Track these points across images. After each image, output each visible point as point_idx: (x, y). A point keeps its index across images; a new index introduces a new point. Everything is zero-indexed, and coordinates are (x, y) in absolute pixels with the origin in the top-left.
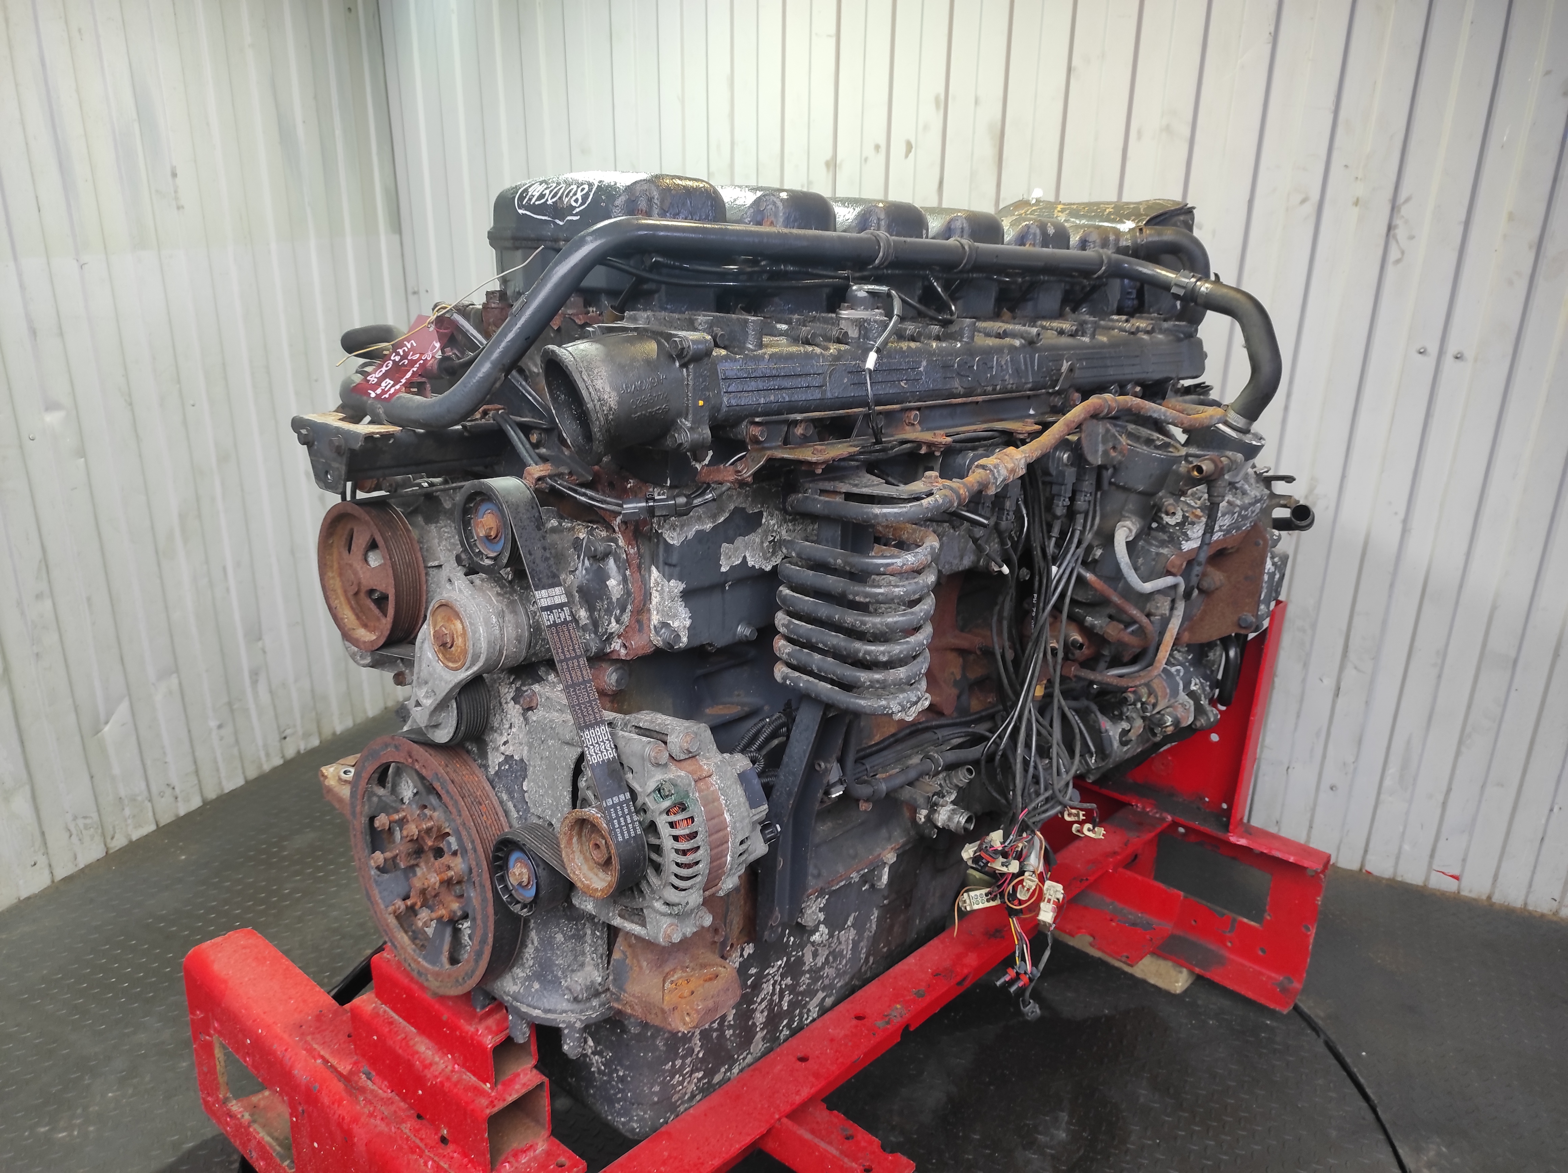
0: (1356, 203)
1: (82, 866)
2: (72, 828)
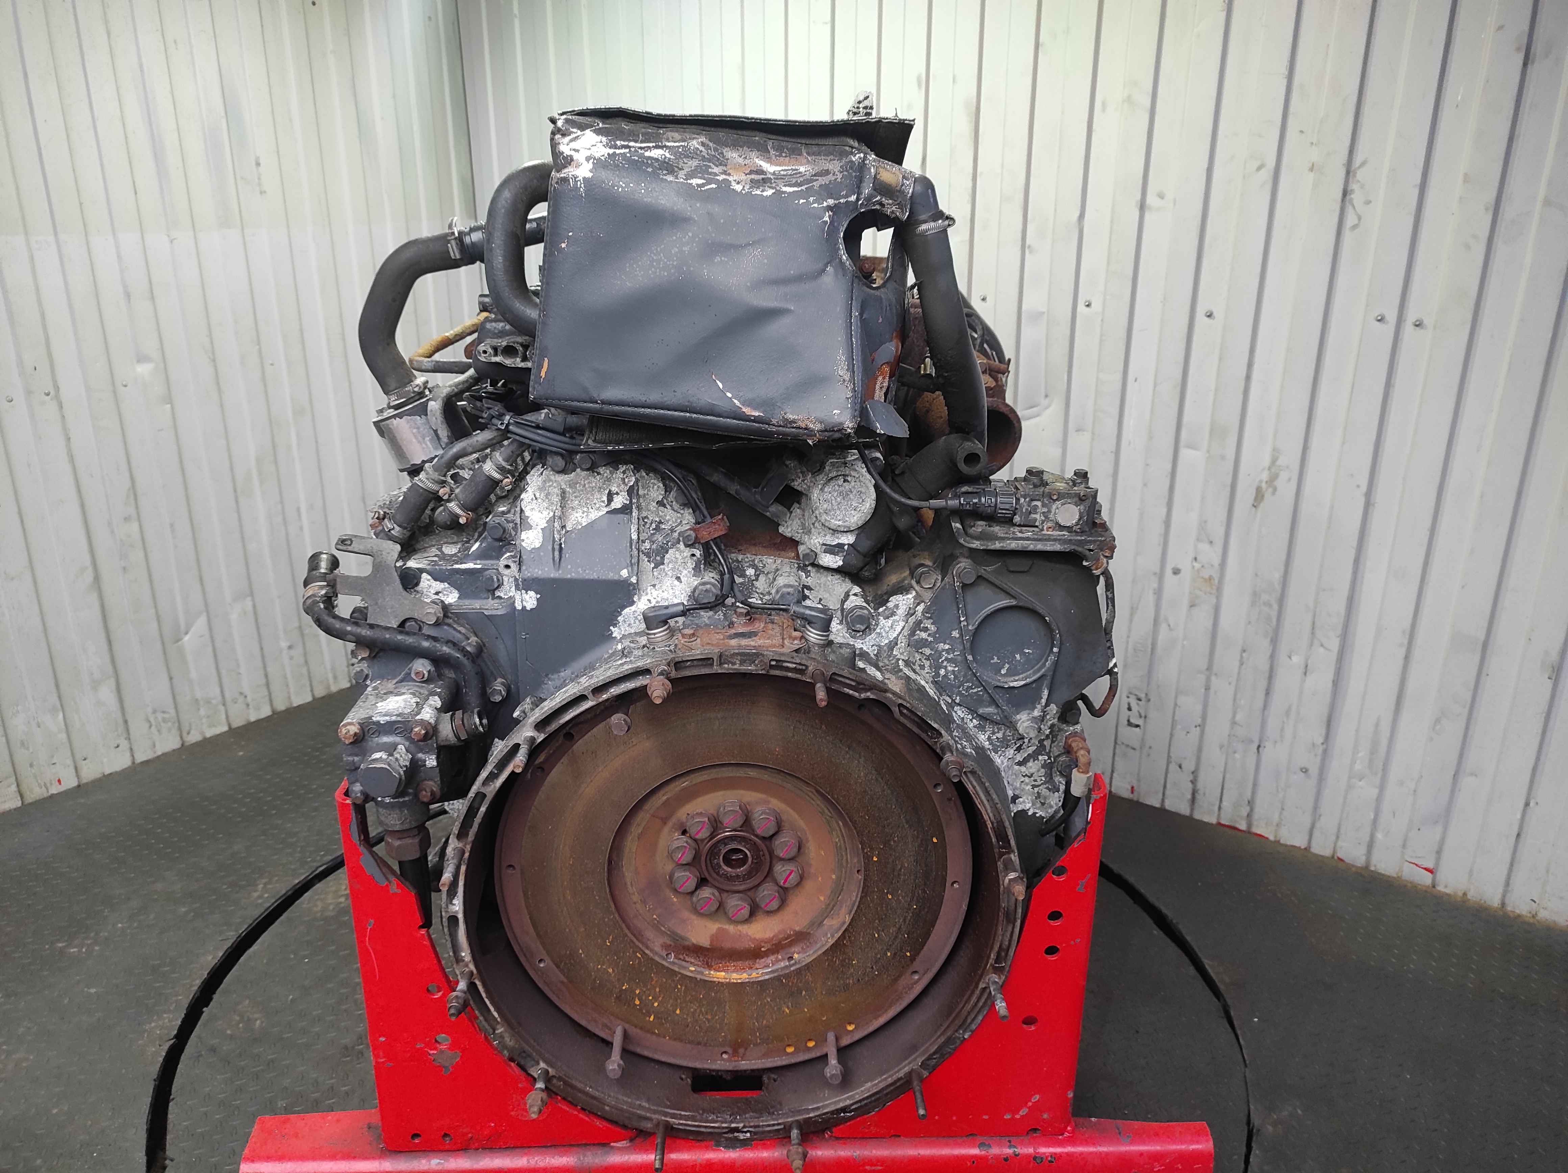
0: (1312, 169)
1: (159, 753)
2: (152, 720)
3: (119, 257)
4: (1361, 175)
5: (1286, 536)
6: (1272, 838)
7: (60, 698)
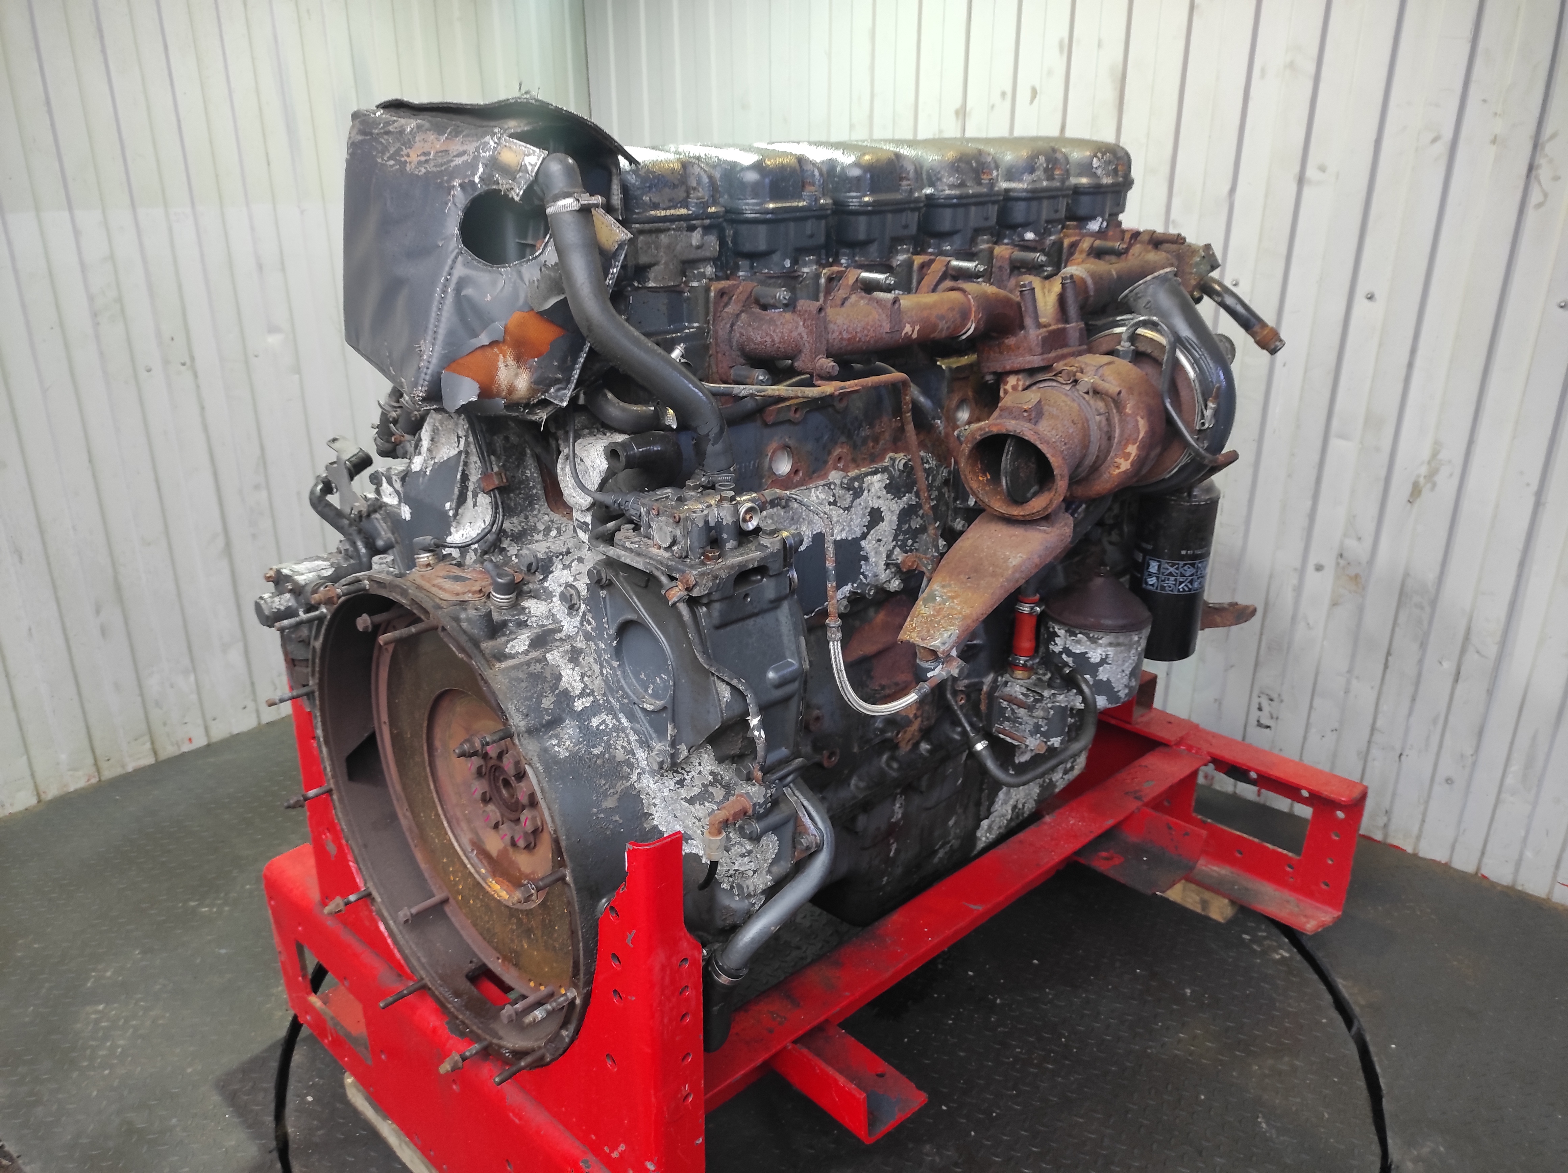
0: (1494, 141)
2: (277, 683)
3: (252, 229)
4: (1550, 148)
5: (1443, 534)
6: (1409, 850)
7: (192, 660)
